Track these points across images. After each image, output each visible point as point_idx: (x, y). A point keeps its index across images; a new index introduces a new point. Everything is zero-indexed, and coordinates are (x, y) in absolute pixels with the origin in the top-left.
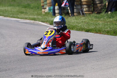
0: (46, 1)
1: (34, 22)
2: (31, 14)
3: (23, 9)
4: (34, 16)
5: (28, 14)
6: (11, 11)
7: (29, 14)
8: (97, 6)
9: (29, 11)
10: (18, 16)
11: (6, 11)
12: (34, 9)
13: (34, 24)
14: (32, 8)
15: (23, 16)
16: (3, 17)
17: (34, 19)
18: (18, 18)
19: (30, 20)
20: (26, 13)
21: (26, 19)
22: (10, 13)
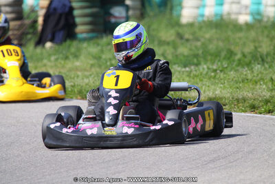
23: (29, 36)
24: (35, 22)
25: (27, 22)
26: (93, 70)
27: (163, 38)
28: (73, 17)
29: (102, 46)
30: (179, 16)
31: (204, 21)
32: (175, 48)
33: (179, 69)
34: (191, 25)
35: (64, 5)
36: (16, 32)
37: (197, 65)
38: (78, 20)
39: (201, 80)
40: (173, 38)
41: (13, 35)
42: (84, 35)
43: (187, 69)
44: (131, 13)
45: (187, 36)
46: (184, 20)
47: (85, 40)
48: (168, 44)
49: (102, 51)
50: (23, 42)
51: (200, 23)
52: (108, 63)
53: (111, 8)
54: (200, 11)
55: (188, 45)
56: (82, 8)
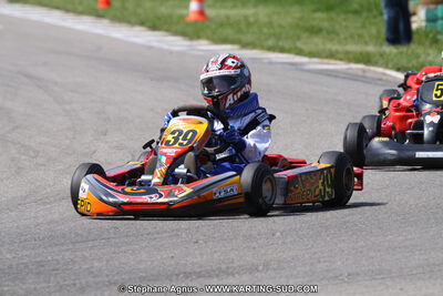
1: (364, 71)
2: (352, 36)
3: (319, 15)
4: (366, 43)
5: (338, 35)
6: (270, 24)
7: (342, 36)
9: (344, 24)
10: (299, 44)
11: (249, 25)
12: (365, 14)
13: (364, 77)
14: (356, 12)
15: (321, 47)
16: (236, 47)
17: (366, 59)
18: (300, 53)
19: (349, 61)
20: (332, 33)
21: (332, 56)
22: (265, 30)
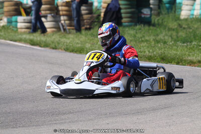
0: (2, 8)
8: (83, 17)
23: (96, 23)
24: (99, 15)
25: (95, 15)
26: (132, 43)
27: (171, 27)
28: (121, 14)
29: (136, 30)
30: (180, 14)
31: (193, 18)
32: (177, 32)
33: (181, 44)
34: (186, 20)
35: (116, 7)
36: (88, 21)
37: (191, 42)
38: (123, 15)
39: (194, 51)
40: (176, 27)
41: (87, 22)
42: (127, 24)
43: (185, 44)
44: (153, 12)
45: (184, 26)
46: (182, 17)
47: (127, 26)
48: (174, 30)
49: (136, 33)
50: (92, 26)
51: (191, 19)
52: (140, 40)
53: (142, 9)
54: (192, 12)
55: (185, 31)
56: (126, 9)
